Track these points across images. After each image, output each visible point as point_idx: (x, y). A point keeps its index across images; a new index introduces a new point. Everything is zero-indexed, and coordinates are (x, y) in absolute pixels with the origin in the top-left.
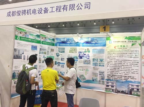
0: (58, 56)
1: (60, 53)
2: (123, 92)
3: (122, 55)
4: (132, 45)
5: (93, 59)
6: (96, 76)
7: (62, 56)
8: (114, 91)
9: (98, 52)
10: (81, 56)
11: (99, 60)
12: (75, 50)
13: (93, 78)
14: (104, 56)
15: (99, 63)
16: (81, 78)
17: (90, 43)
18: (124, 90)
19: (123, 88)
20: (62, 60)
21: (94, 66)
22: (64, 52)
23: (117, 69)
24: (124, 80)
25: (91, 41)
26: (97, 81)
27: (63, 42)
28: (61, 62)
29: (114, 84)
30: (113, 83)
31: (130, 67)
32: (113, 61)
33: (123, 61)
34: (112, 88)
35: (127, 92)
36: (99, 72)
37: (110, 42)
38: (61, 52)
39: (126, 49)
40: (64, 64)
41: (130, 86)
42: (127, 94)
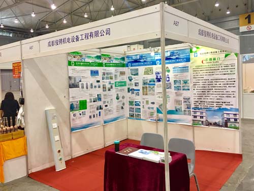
0: (130, 80)
2: (215, 124)
3: (212, 71)
4: (225, 57)
5: (175, 81)
6: (179, 105)
7: (136, 80)
8: (204, 123)
9: (180, 70)
10: (159, 77)
11: (182, 82)
12: (151, 70)
13: (175, 107)
14: (189, 75)
15: (183, 86)
16: (160, 108)
17: (170, 59)
18: (217, 121)
19: (216, 118)
20: (136, 85)
21: (176, 91)
22: (137, 74)
23: (206, 93)
24: (217, 108)
25: (170, 56)
26: (182, 111)
27: (136, 61)
28: (135, 88)
29: (204, 114)
30: (202, 113)
31: (224, 88)
32: (201, 81)
33: (214, 81)
34: (202, 120)
35: (221, 124)
36: (184, 98)
37: (196, 55)
38: (134, 75)
39: (217, 63)
40: (139, 90)
41: (225, 116)
42: (222, 126)
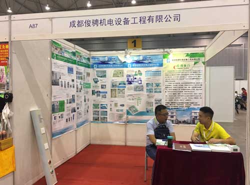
0: (96, 82)
1: (99, 79)
2: (184, 122)
3: (182, 78)
4: (195, 64)
5: (147, 84)
6: (150, 106)
7: (103, 82)
8: (174, 122)
9: (153, 74)
10: (130, 80)
11: (154, 85)
12: (122, 73)
13: (147, 108)
14: (161, 79)
15: (155, 89)
16: (131, 110)
17: (142, 63)
18: (186, 119)
19: (184, 117)
20: (102, 88)
21: (148, 94)
22: (105, 76)
23: (177, 95)
24: (186, 108)
25: (143, 60)
26: (153, 112)
27: (103, 63)
28: (101, 90)
29: (174, 114)
30: (172, 113)
31: (192, 90)
32: (172, 85)
33: (184, 84)
34: (172, 119)
36: (155, 100)
37: (168, 61)
38: (101, 77)
39: (188, 69)
40: (106, 93)
41: (193, 114)
42: (190, 123)
